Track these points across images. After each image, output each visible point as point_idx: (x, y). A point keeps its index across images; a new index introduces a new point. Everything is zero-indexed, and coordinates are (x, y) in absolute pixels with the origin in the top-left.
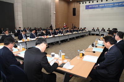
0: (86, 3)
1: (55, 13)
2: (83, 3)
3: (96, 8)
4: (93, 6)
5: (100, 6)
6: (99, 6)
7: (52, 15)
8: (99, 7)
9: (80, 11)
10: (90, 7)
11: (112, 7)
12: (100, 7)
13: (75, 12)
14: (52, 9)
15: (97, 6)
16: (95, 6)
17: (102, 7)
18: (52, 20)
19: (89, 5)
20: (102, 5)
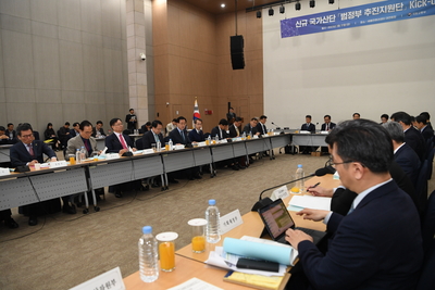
0: (282, 12)
1: (144, 56)
2: (271, 13)
3: (327, 27)
4: (313, 22)
5: (344, 16)
6: (338, 19)
7: (132, 66)
8: (338, 24)
9: (262, 50)
10: (299, 24)
11: (399, 18)
12: (345, 21)
13: (239, 54)
14: (130, 43)
15: (331, 19)
16: (320, 20)
17: (354, 23)
18: (132, 91)
19: (295, 20)
20: (351, 15)
